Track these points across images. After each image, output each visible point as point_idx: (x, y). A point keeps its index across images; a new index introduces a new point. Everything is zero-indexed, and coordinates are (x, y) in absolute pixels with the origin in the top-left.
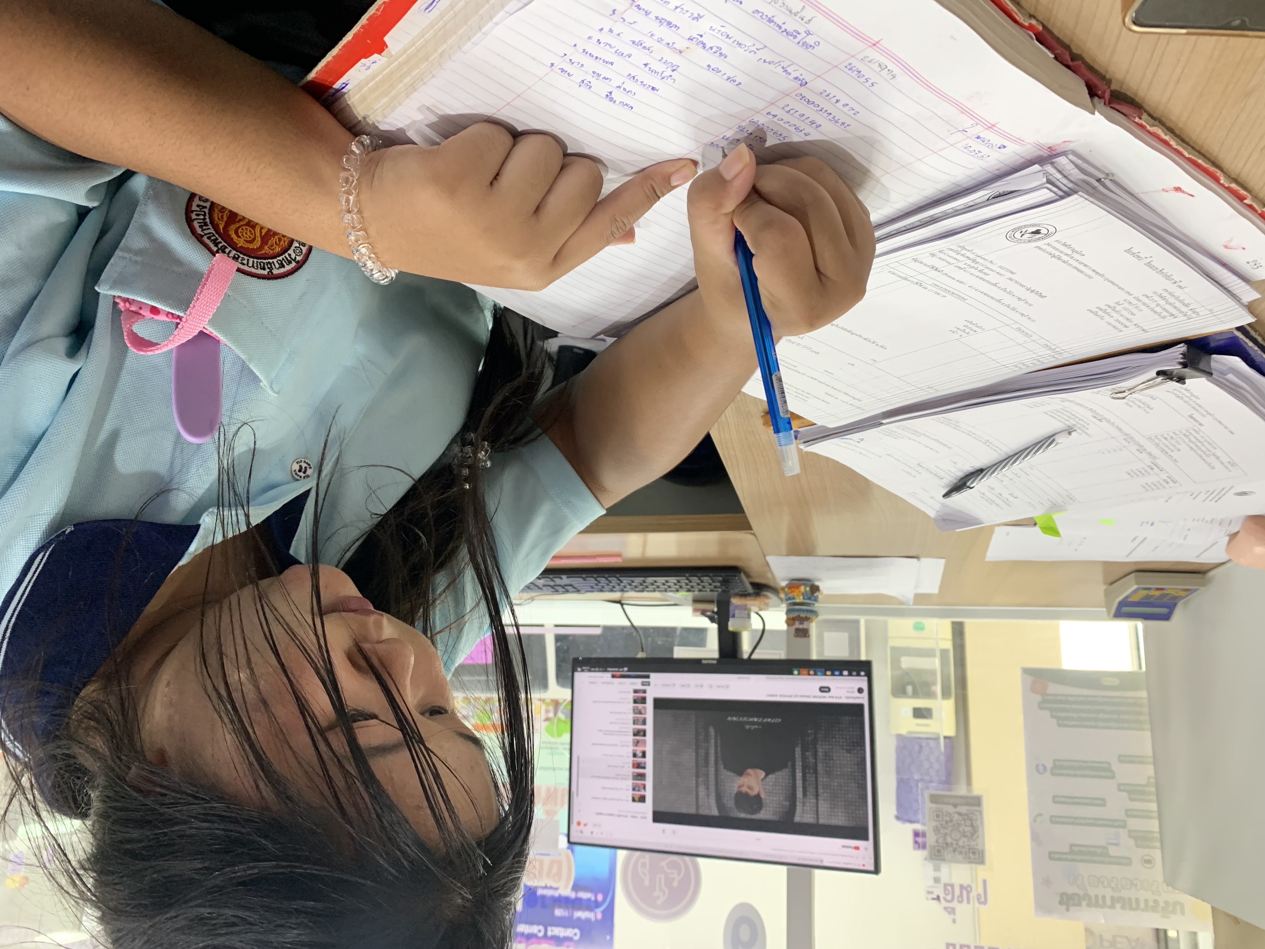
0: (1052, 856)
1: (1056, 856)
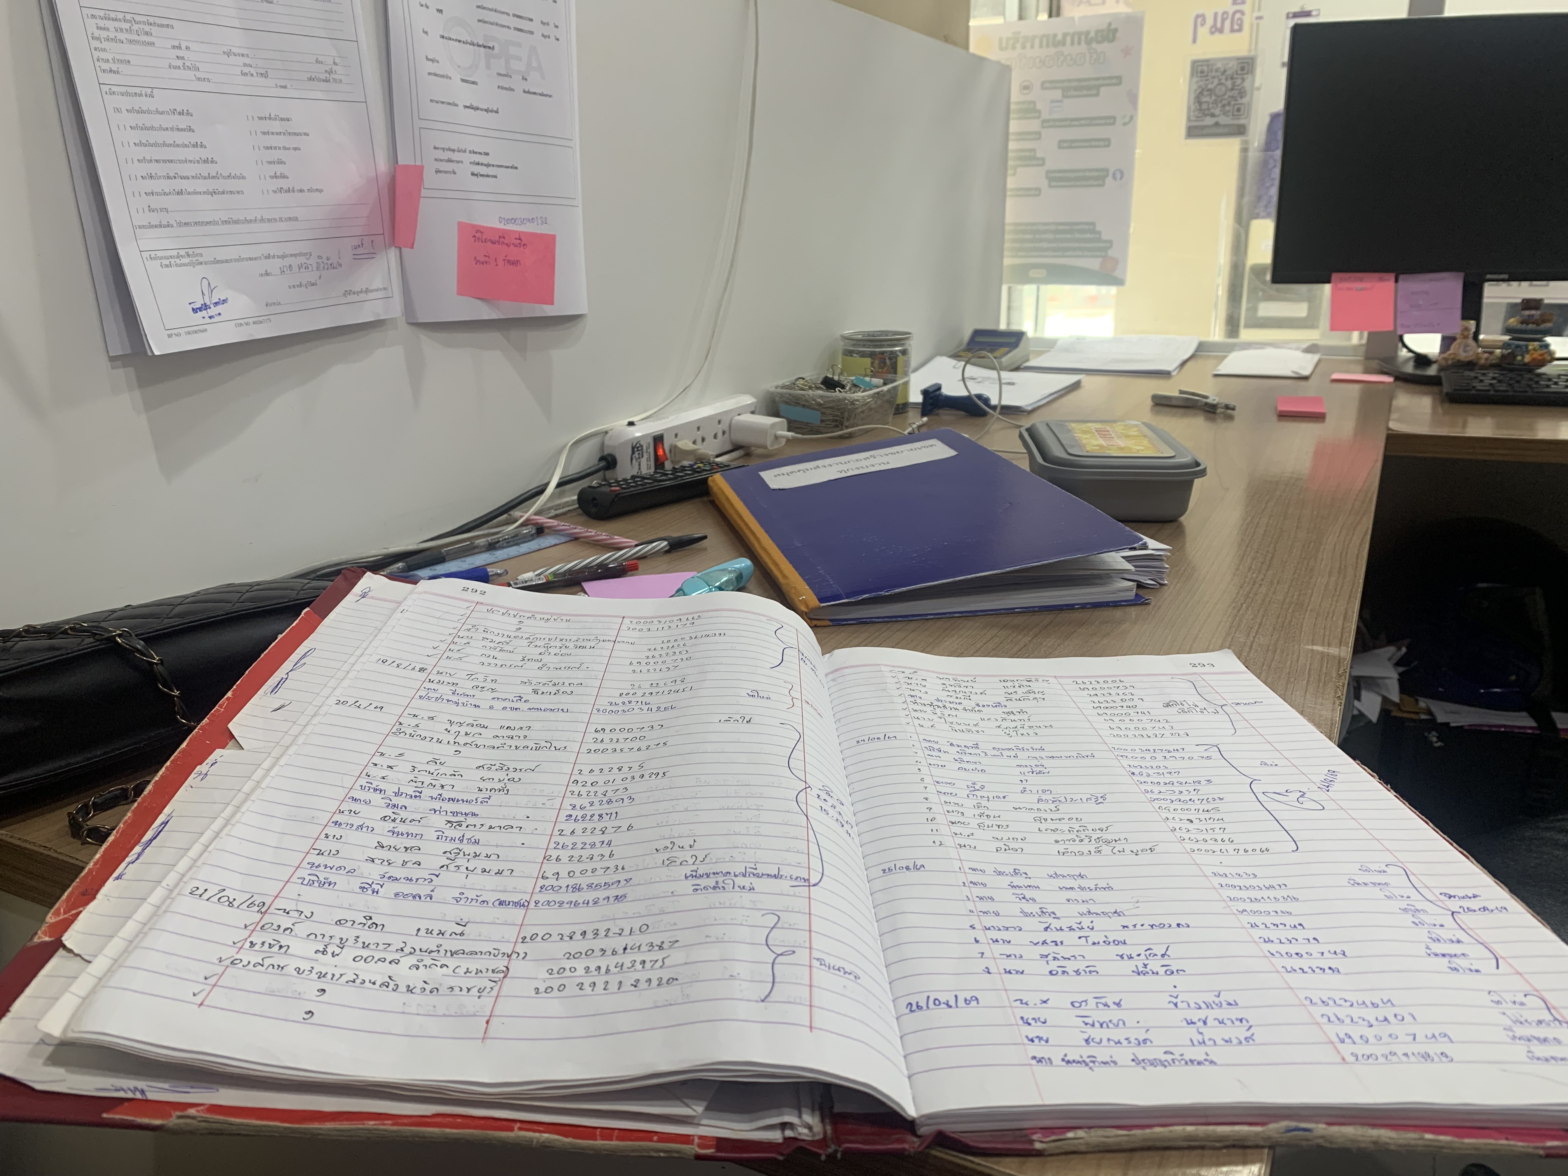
0: (1118, 80)
1: (1114, 81)
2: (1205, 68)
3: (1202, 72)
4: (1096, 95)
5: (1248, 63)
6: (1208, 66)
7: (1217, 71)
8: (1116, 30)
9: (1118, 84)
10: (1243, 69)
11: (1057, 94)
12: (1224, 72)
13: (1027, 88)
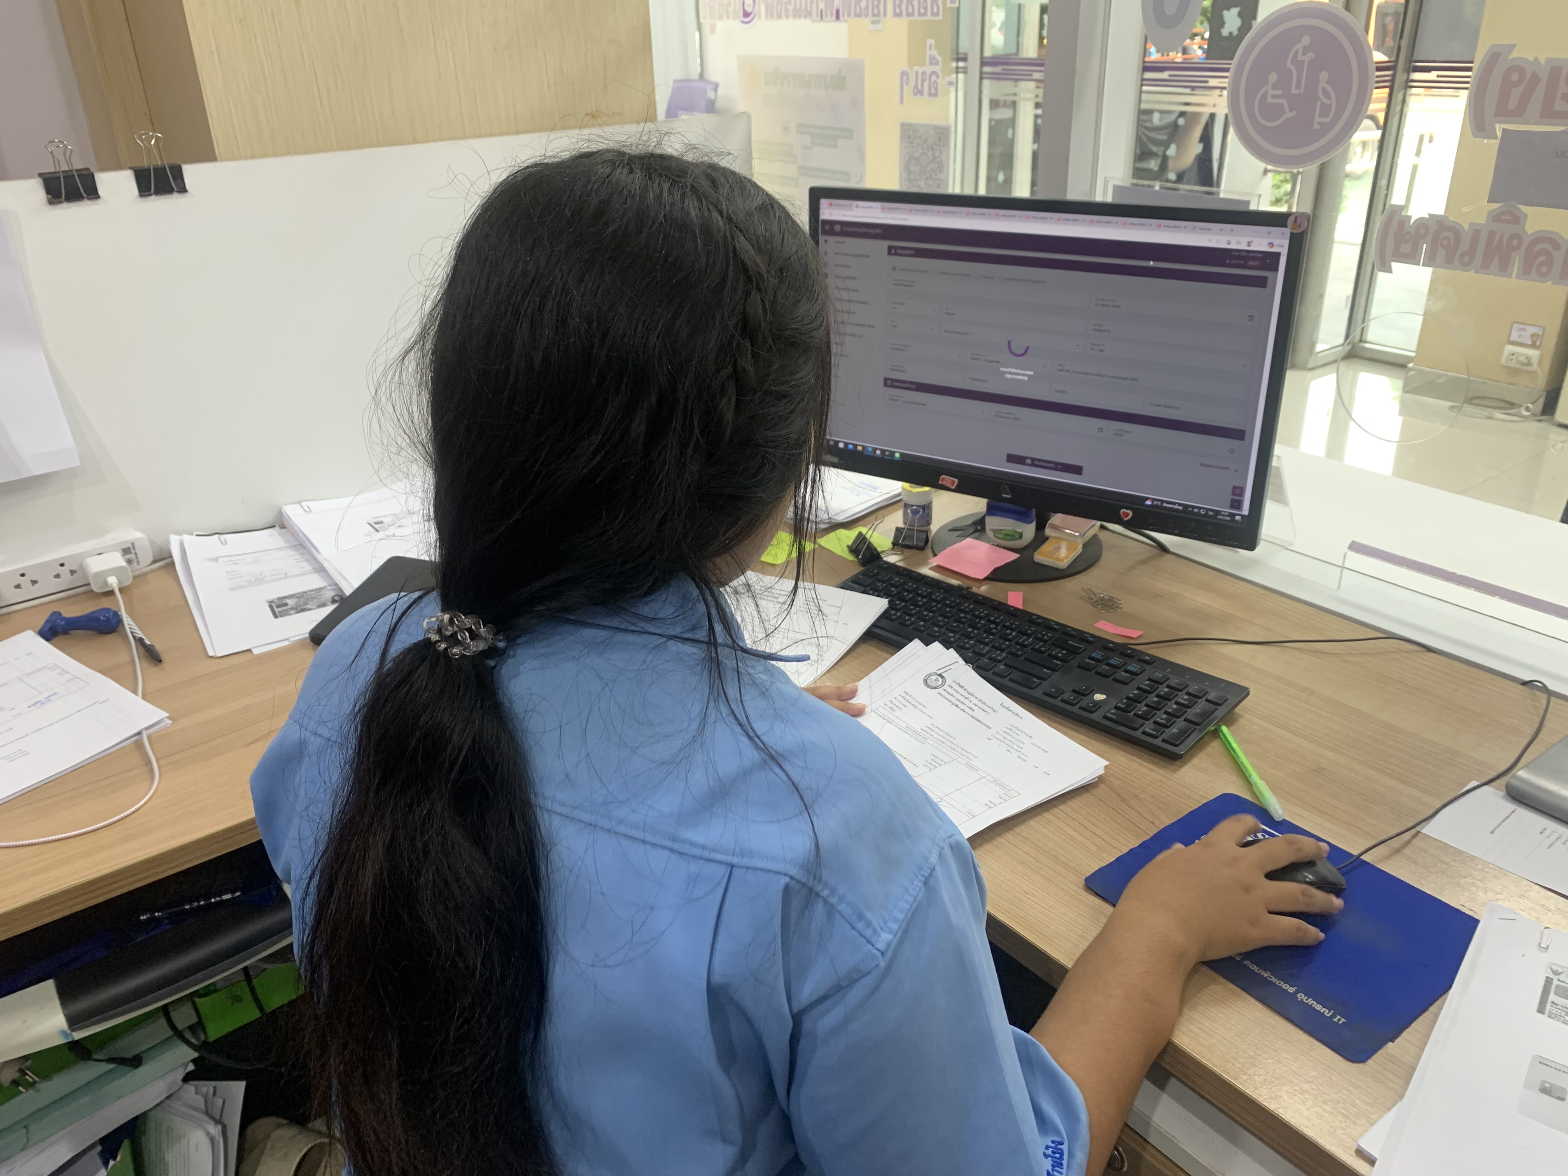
0: (850, 134)
1: (847, 134)
2: (913, 134)
3: (909, 137)
4: (835, 146)
5: (944, 134)
6: (914, 131)
7: (921, 138)
8: (844, 78)
9: (851, 138)
10: (940, 139)
11: (807, 140)
12: (926, 141)
13: (786, 129)
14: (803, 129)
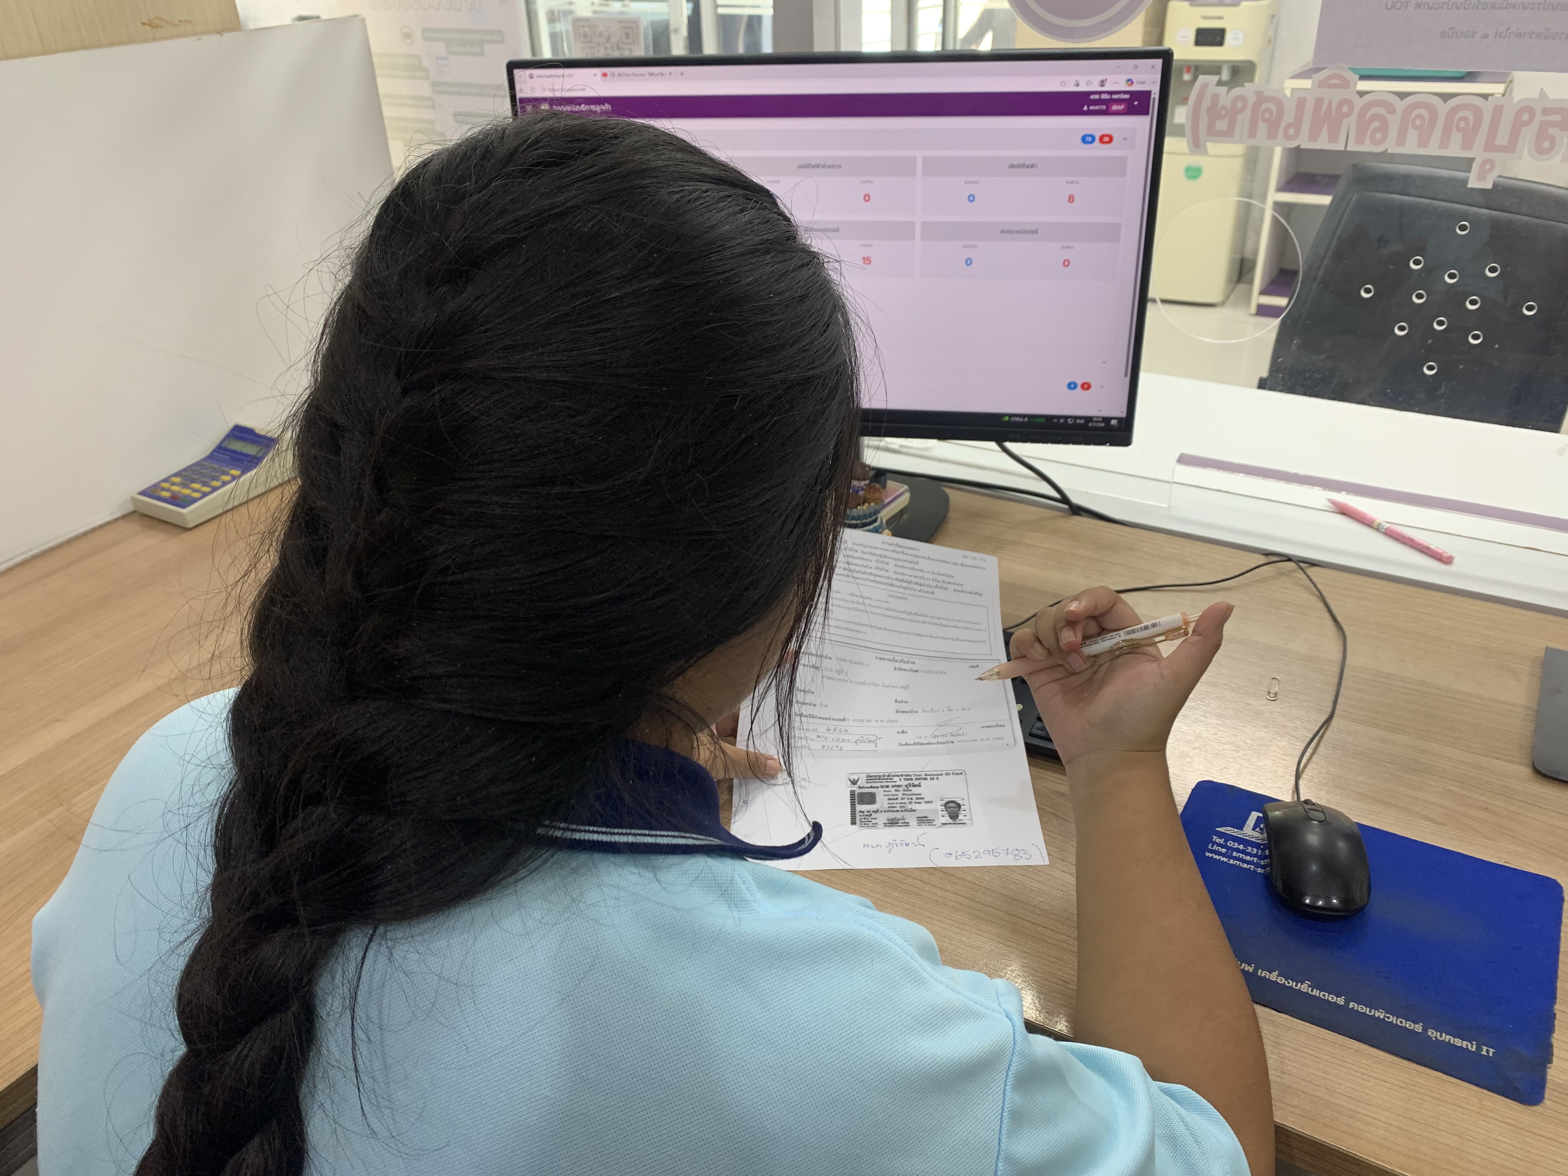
2: (587, 29)
3: (585, 36)
4: (481, 54)
5: (632, 28)
6: (589, 27)
7: (600, 35)
9: (502, 41)
10: (627, 35)
11: (440, 48)
12: (608, 38)
13: (407, 36)
14: (430, 34)
